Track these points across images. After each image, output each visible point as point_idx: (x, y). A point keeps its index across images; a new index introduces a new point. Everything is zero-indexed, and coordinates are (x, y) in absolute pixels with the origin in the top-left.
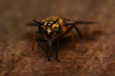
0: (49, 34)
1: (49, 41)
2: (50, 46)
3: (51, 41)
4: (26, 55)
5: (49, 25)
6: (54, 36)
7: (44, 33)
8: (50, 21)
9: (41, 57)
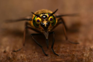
0: (45, 26)
1: (45, 33)
2: (47, 38)
3: (48, 33)
4: (18, 51)
5: (44, 17)
6: (50, 28)
7: (40, 25)
8: (45, 14)
9: (35, 52)
